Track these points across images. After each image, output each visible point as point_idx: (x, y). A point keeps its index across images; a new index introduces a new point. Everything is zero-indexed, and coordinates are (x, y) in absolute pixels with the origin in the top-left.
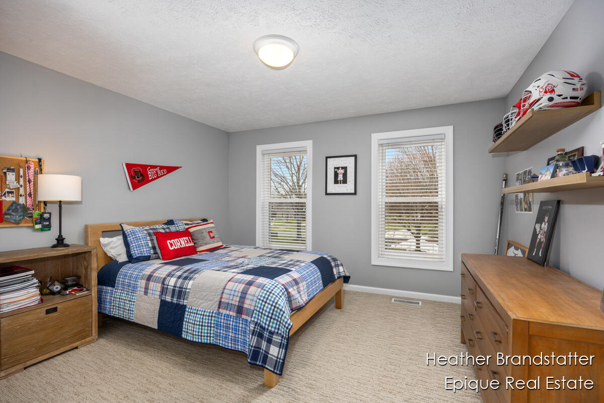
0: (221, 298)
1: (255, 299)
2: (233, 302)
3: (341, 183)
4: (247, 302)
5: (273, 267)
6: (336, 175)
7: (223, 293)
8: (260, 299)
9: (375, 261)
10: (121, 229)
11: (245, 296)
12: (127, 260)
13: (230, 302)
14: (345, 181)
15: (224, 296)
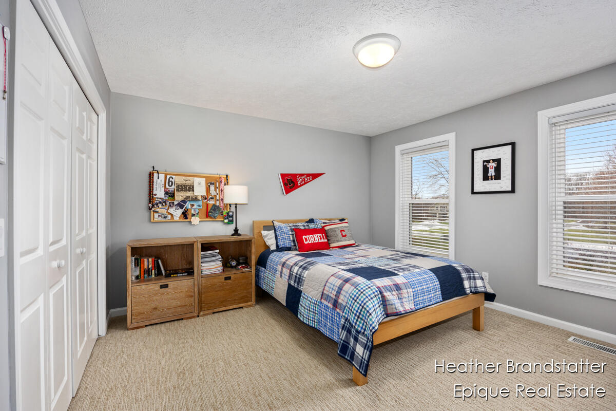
0: (324, 289)
1: (348, 296)
2: (332, 296)
3: (492, 179)
4: (342, 297)
5: (383, 269)
6: (486, 170)
7: (325, 285)
8: (351, 297)
9: (542, 280)
10: (272, 225)
11: (341, 292)
12: (276, 249)
13: (330, 295)
14: (498, 177)
15: (326, 288)
